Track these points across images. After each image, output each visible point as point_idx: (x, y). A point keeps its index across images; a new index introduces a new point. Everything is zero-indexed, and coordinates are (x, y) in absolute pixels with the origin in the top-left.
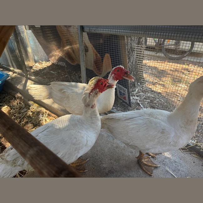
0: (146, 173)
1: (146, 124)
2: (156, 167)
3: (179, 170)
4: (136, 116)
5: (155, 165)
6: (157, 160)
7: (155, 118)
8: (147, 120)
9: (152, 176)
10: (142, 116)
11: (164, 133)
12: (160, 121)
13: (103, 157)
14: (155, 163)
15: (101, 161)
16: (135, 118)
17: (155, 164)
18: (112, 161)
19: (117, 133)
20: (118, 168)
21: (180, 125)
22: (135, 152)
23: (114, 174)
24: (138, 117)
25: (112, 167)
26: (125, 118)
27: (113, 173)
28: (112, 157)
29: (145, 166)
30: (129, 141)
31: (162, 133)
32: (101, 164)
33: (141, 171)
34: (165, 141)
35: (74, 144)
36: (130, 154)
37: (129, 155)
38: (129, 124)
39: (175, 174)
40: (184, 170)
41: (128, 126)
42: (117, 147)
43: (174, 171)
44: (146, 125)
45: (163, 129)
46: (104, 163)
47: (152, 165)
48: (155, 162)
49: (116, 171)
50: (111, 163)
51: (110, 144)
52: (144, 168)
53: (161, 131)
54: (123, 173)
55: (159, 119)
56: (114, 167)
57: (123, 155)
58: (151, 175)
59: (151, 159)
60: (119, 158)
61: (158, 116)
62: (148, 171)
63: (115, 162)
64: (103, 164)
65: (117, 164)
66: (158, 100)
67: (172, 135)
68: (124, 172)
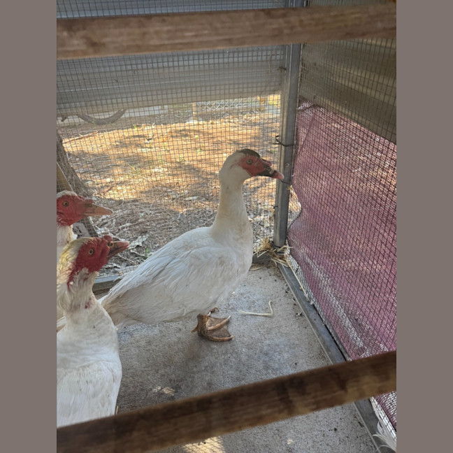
0: (223, 341)
1: (192, 265)
2: (228, 323)
3: (254, 302)
4: (166, 262)
5: (225, 321)
6: (221, 312)
7: (198, 248)
8: (188, 257)
9: (233, 339)
10: (176, 255)
11: (224, 262)
12: (208, 247)
13: (140, 380)
14: (222, 317)
15: (142, 390)
16: (168, 267)
17: (225, 319)
18: (162, 371)
19: (151, 313)
20: (180, 372)
21: (234, 239)
22: (183, 325)
23: (183, 387)
24: (171, 261)
25: (171, 380)
26: (152, 277)
27: (180, 388)
28: (154, 365)
29: (215, 333)
30: (179, 311)
31: (222, 263)
32: (147, 393)
33: (214, 346)
34: (231, 273)
35: (95, 395)
36: (178, 335)
37: (180, 338)
38: (166, 281)
39: (254, 311)
40: (258, 296)
41: (166, 287)
42: (149, 343)
43: (249, 308)
44: (193, 267)
45: (220, 258)
46: (151, 387)
47: (222, 323)
48: (220, 315)
49: (182, 380)
50: (164, 375)
51: (132, 349)
52: (215, 338)
53: (219, 262)
54: (194, 373)
55: (203, 246)
56: (173, 377)
57: (169, 347)
58: (231, 339)
59: (212, 315)
60: (168, 355)
61: (198, 242)
62: (222, 337)
63: (169, 368)
64: (151, 389)
65: (173, 367)
66: (142, 214)
67: (235, 259)
68: (195, 369)
